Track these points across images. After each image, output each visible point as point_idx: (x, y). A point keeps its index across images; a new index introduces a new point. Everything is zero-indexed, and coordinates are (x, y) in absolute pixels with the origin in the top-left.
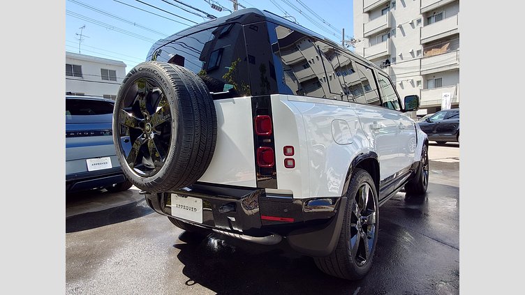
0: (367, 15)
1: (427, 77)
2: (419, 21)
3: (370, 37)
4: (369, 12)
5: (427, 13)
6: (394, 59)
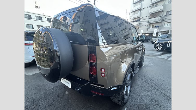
0: (134, 4)
1: (150, 24)
2: (150, 7)
3: (134, 11)
4: (135, 3)
5: (153, 4)
6: (141, 18)
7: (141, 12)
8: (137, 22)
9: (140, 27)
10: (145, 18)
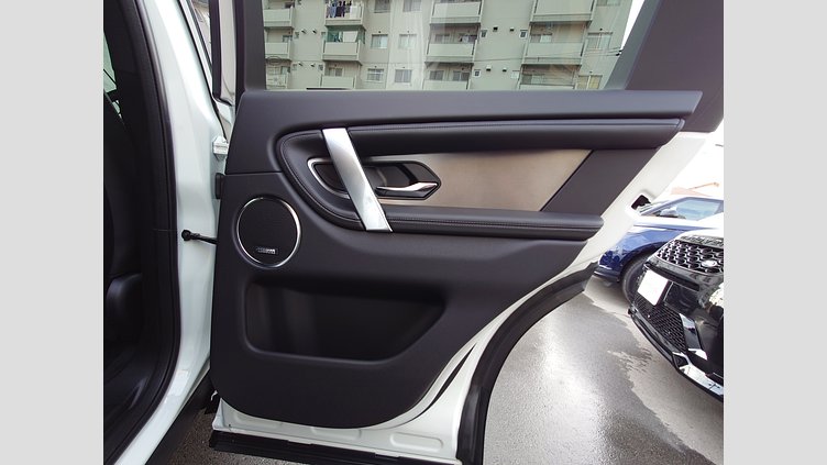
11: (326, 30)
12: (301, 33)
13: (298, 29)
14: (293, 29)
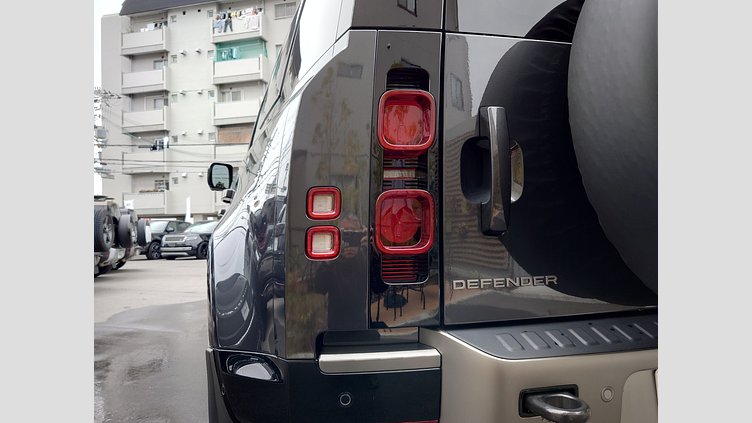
0: (128, 60)
2: (211, 93)
3: (133, 96)
4: (131, 57)
5: (221, 86)
6: (175, 139)
7: (173, 105)
8: (158, 155)
9: (176, 181)
10: (193, 137)
11: (214, 48)
12: (180, 56)
13: (175, 50)
14: (167, 52)
